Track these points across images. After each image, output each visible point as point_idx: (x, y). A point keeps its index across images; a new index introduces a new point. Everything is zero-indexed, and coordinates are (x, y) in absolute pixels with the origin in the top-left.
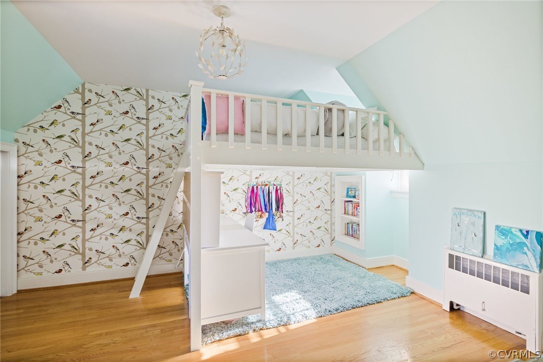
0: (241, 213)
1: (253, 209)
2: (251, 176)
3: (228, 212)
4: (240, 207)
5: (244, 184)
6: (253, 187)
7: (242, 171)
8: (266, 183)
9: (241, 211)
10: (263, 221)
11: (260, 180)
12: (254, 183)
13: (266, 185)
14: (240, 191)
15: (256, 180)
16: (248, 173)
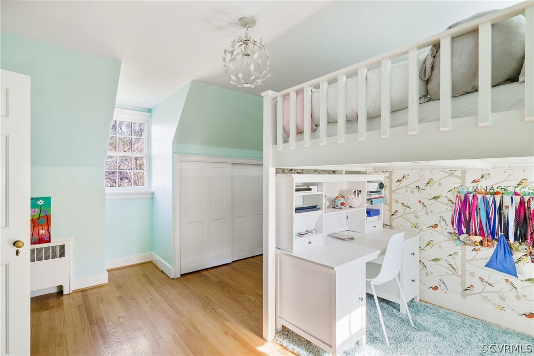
0: (445, 232)
1: (464, 230)
2: (463, 177)
3: (425, 228)
4: (443, 223)
5: (450, 191)
6: (466, 196)
7: (447, 171)
8: (496, 190)
9: (446, 229)
10: (487, 252)
11: (482, 186)
12: (470, 190)
13: (497, 193)
14: (443, 200)
15: (474, 184)
16: (458, 173)
